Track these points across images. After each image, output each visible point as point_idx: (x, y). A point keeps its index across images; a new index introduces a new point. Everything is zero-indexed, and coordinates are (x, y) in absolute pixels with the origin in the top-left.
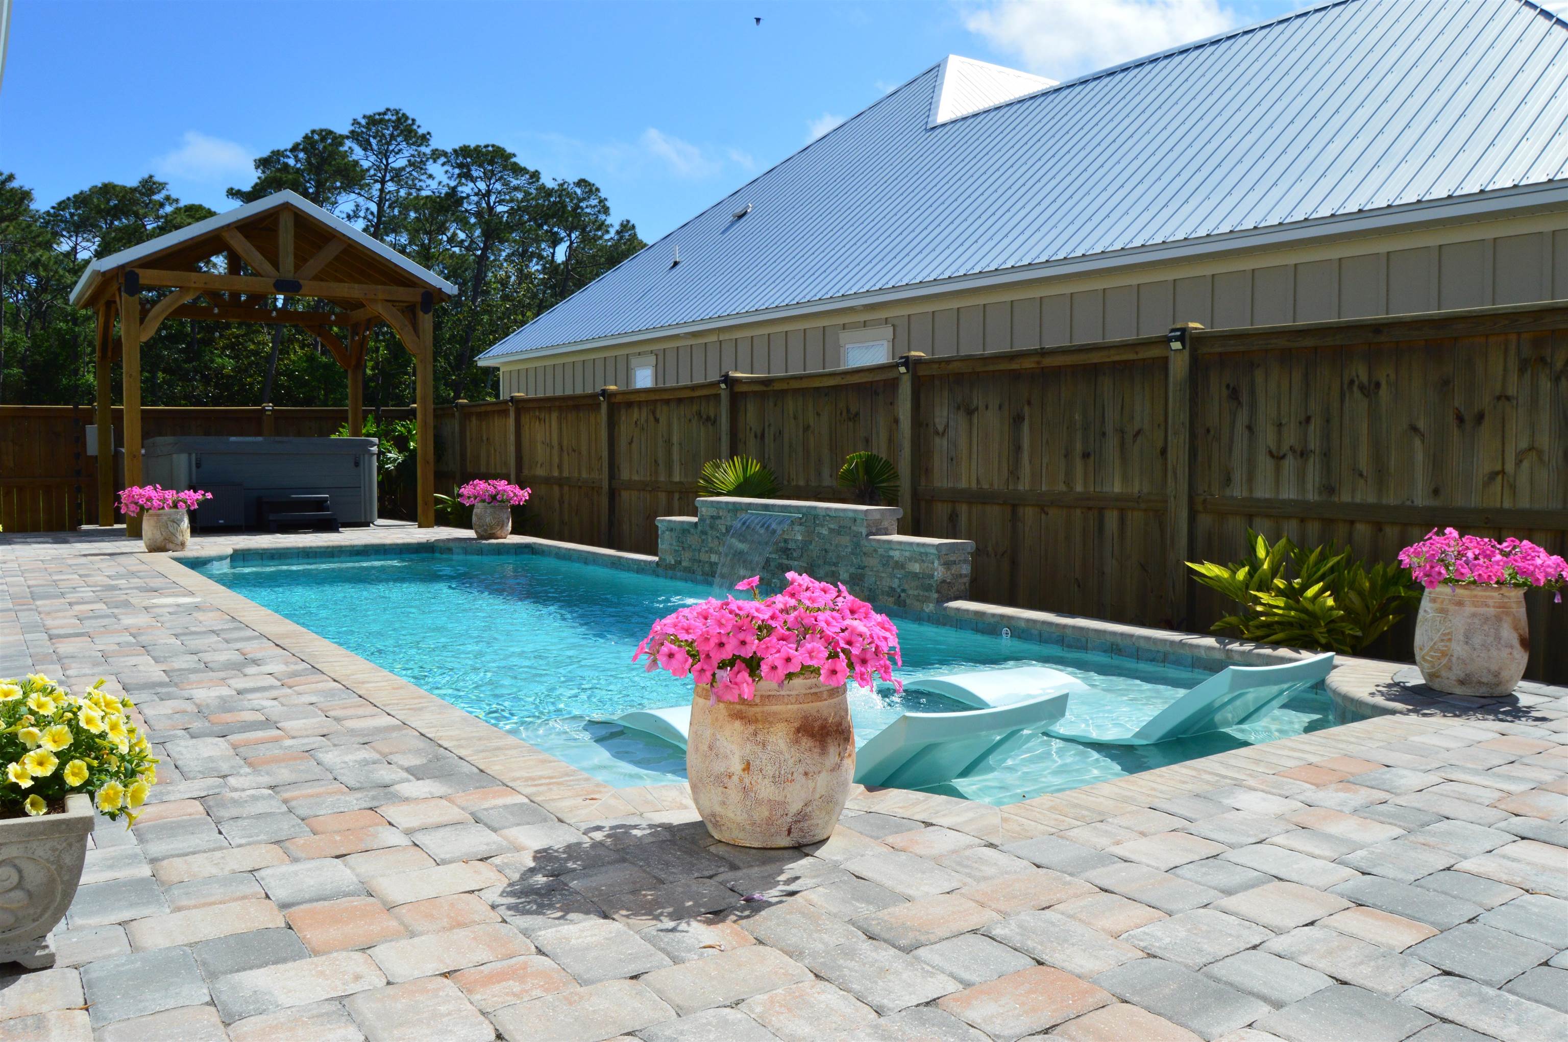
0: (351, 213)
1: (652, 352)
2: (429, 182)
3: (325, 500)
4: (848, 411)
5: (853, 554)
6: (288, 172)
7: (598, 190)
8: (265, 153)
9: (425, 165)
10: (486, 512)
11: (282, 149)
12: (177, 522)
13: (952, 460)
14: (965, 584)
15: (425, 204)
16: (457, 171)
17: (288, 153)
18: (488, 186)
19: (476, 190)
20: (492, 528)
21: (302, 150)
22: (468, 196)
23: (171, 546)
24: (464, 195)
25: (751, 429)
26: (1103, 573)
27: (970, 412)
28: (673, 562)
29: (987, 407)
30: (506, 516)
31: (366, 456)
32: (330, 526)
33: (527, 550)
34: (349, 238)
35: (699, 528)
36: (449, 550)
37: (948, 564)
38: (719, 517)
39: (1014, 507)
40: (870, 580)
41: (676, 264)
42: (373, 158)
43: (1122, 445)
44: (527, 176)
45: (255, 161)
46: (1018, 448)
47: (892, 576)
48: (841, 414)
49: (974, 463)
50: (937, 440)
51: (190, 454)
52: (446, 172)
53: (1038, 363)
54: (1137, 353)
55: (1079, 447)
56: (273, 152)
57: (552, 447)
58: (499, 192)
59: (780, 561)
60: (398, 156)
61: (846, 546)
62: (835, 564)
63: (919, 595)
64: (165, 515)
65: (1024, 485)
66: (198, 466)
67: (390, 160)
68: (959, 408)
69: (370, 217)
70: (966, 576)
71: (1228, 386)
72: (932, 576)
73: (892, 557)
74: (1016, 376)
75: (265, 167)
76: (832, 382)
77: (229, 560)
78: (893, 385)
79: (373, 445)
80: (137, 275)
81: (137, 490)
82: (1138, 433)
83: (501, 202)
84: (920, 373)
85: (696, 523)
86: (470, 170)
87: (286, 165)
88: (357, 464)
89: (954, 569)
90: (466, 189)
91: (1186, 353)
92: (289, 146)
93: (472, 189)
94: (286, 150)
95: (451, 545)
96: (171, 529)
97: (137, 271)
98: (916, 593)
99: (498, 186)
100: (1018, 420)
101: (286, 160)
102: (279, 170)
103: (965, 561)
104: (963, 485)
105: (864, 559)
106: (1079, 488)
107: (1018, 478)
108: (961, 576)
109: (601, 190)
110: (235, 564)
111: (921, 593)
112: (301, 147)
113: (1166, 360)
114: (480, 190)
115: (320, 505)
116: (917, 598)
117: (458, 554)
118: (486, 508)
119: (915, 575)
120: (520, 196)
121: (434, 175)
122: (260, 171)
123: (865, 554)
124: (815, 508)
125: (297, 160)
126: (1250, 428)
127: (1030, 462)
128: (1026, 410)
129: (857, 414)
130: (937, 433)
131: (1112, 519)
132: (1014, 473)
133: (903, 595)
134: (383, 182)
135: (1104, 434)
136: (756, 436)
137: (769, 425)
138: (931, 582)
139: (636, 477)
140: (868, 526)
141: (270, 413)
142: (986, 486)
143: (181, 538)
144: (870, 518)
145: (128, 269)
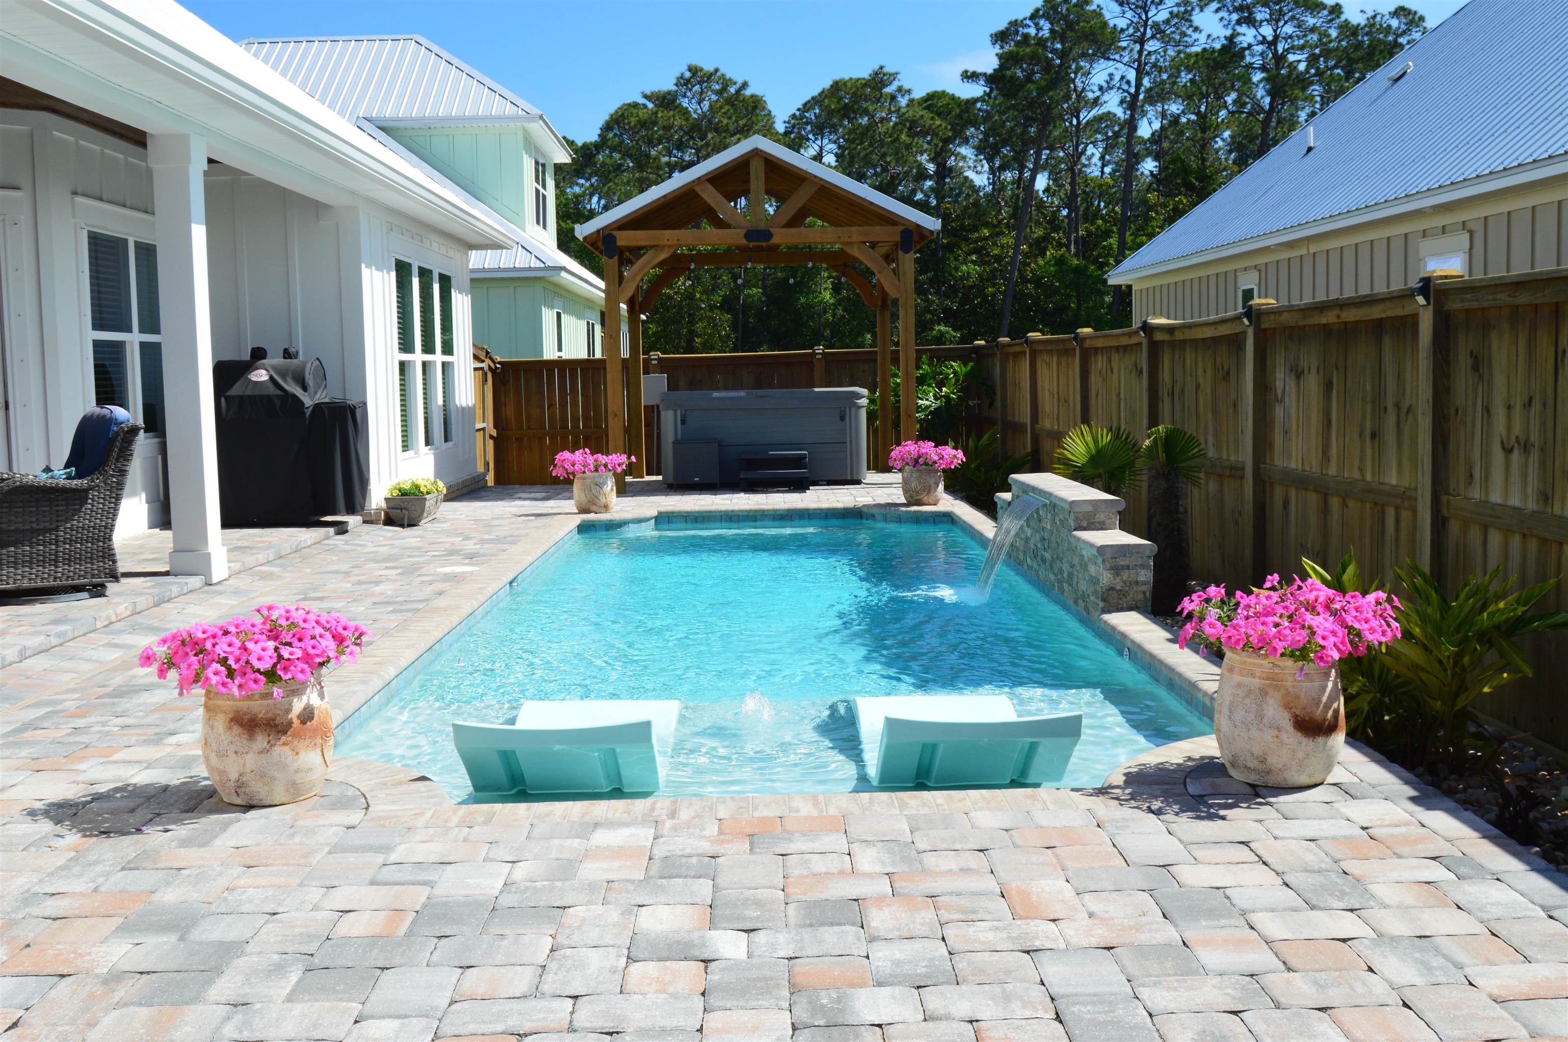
0: (1105, 85)
1: (1255, 267)
2: (1195, 36)
3: (804, 457)
4: (1222, 367)
5: (1068, 550)
6: (1029, 45)
7: (1422, 19)
8: (1002, 26)
9: (1191, 15)
10: (912, 476)
11: (1020, 18)
12: (600, 485)
13: (1286, 433)
14: (1144, 593)
15: (1196, 62)
16: (1235, 17)
17: (1028, 22)
18: (1275, 31)
19: (1260, 38)
20: (917, 493)
21: (1043, 16)
22: (1250, 46)
23: (594, 508)
24: (1245, 45)
27: (1298, 376)
29: (1309, 370)
30: (933, 480)
31: (853, 409)
32: (800, 485)
33: (946, 519)
34: (821, 179)
36: (872, 517)
37: (1116, 570)
39: (1326, 496)
40: (1075, 581)
41: (1310, 149)
42: (1129, 14)
43: (1398, 424)
44: (1326, 12)
45: (991, 35)
46: (1329, 423)
47: (1084, 578)
48: (1218, 371)
49: (1300, 438)
50: (1277, 408)
51: (675, 411)
52: (1222, 19)
55: (1368, 425)
56: (1010, 23)
57: (1053, 396)
58: (1291, 37)
59: (1042, 552)
60: (1160, 7)
62: (1062, 561)
63: (1093, 603)
64: (590, 478)
65: (1333, 470)
66: (683, 422)
67: (1150, 14)
68: (1291, 370)
69: (1125, 87)
70: (1145, 583)
71: (1472, 354)
72: (1100, 582)
73: (1082, 557)
74: (1326, 333)
75: (1002, 41)
77: (653, 521)
79: (861, 397)
80: (615, 237)
81: (566, 455)
83: (1292, 49)
85: (1010, 503)
86: (1251, 14)
87: (1026, 36)
88: (842, 418)
89: (1125, 575)
90: (1247, 36)
91: (1430, 311)
92: (1028, 14)
93: (1255, 37)
94: (1025, 19)
95: (875, 511)
96: (594, 492)
97: (614, 233)
98: (1092, 599)
99: (1289, 29)
100: (1329, 386)
101: (1025, 31)
102: (1018, 44)
103: (1143, 566)
104: (1293, 465)
105: (1072, 556)
106: (1369, 477)
107: (1329, 461)
108: (1137, 583)
109: (1427, 19)
111: (1095, 600)
112: (1041, 13)
113: (1415, 318)
114: (1264, 37)
115: (798, 462)
116: (1093, 607)
117: (880, 521)
118: (912, 472)
119: (1092, 579)
120: (1315, 37)
121: (1201, 28)
122: (997, 46)
123: (1073, 551)
124: (1052, 495)
125: (1039, 28)
126: (1486, 411)
127: (1337, 442)
128: (1335, 376)
130: (1276, 399)
131: (1390, 519)
132: (1326, 454)
133: (1088, 601)
134: (1142, 41)
135: (1386, 410)
137: (1176, 382)
138: (1098, 588)
140: (1076, 519)
141: (820, 356)
142: (1307, 468)
143: (603, 500)
144: (1077, 510)
145: (606, 233)
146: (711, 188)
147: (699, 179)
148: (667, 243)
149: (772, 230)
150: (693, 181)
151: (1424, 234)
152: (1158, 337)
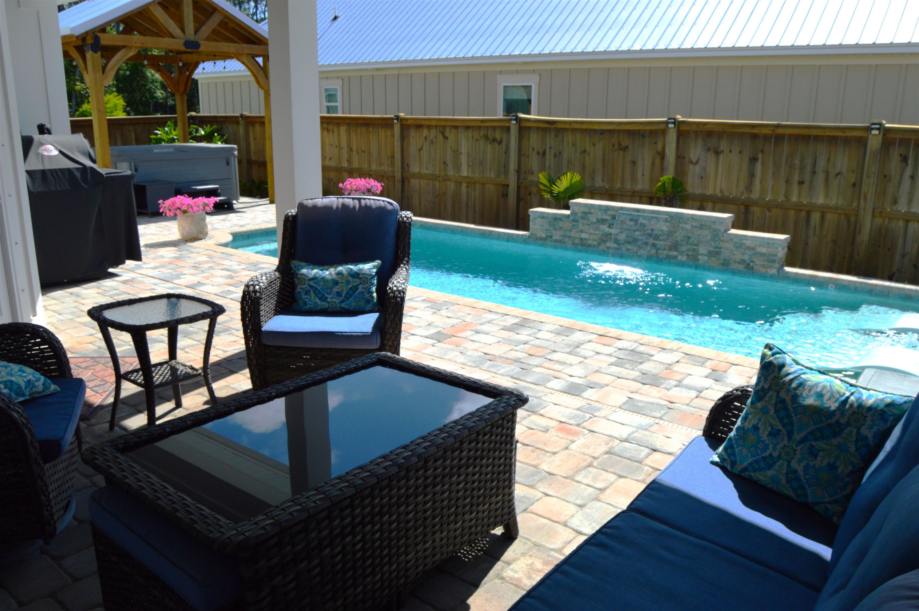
4: (620, 144)
5: (712, 240)
13: (702, 178)
25: (533, 149)
26: (807, 244)
27: (717, 153)
29: (730, 151)
35: (571, 218)
39: (747, 207)
40: (725, 254)
43: (827, 179)
46: (752, 175)
47: (743, 254)
48: (613, 146)
49: (719, 181)
50: (691, 167)
53: (773, 131)
54: (844, 132)
55: (796, 178)
57: (341, 148)
59: (647, 241)
61: (707, 236)
62: (697, 245)
64: (197, 216)
65: (755, 195)
68: (709, 150)
71: (901, 155)
72: (776, 255)
73: (744, 244)
74: (754, 137)
78: (657, 133)
80: (98, 38)
82: (838, 174)
84: (685, 129)
85: (568, 216)
88: (228, 164)
91: (880, 137)
98: (762, 263)
100: (753, 160)
104: (710, 192)
105: (721, 243)
106: (794, 199)
107: (751, 191)
111: (766, 263)
113: (867, 139)
116: (763, 266)
119: (763, 255)
123: (722, 241)
127: (761, 183)
128: (760, 156)
129: (627, 147)
130: (691, 162)
131: (816, 217)
132: (749, 188)
133: (751, 264)
135: (814, 173)
136: (538, 153)
137: (551, 148)
138: (775, 258)
140: (725, 226)
142: (726, 194)
144: (726, 221)
147: (154, 2)
148: (135, 45)
149: (200, 42)
150: (150, 3)
151: (501, 72)
152: (523, 124)
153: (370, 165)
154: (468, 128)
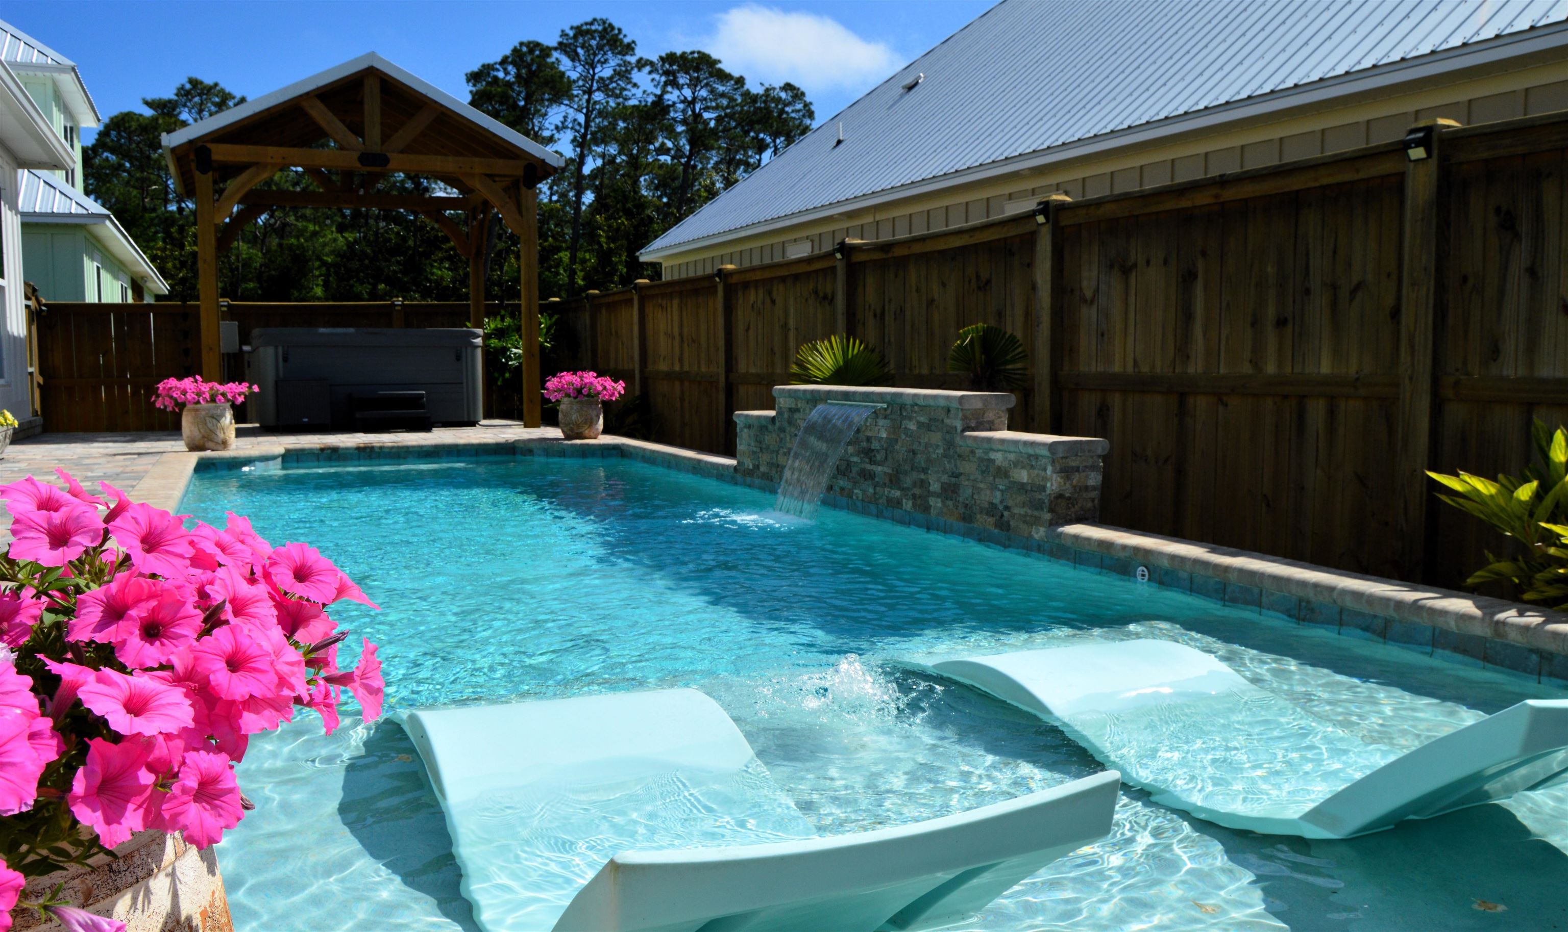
0: (560, 125)
1: (807, 238)
2: (634, 90)
3: (422, 396)
4: (978, 277)
5: (945, 456)
6: (498, 85)
7: (803, 94)
8: (476, 67)
9: (630, 73)
10: (572, 408)
11: (491, 61)
12: (217, 418)
13: (1103, 335)
14: (1093, 500)
15: (632, 113)
16: (663, 79)
17: (498, 66)
18: (693, 93)
19: (682, 98)
20: (578, 426)
21: (511, 63)
22: (674, 103)
23: (210, 444)
24: (670, 103)
25: (870, 306)
26: (1303, 488)
27: (1126, 271)
28: (751, 467)
29: (1148, 263)
30: (595, 413)
31: (469, 349)
32: (423, 424)
33: (614, 452)
34: (442, 105)
35: (777, 424)
36: (530, 452)
37: (1066, 472)
38: (797, 410)
39: (1182, 396)
40: (966, 492)
41: (839, 142)
42: (580, 69)
43: (1334, 304)
44: (732, 82)
45: (466, 75)
46: (1188, 316)
47: (994, 488)
48: (970, 282)
49: (1130, 340)
50: (1084, 310)
51: (276, 347)
52: (653, 80)
53: (1217, 196)
54: (1357, 171)
55: (1271, 311)
56: (483, 66)
57: (673, 338)
58: (705, 99)
59: (863, 466)
60: (604, 66)
61: (938, 446)
62: (925, 471)
63: (1026, 515)
64: (204, 410)
65: (1195, 367)
66: (285, 360)
67: (597, 70)
68: (1112, 266)
69: (577, 128)
70: (1094, 488)
71: (1498, 210)
72: (1043, 488)
73: (992, 461)
74: (1186, 218)
75: (476, 81)
76: (957, 242)
77: (280, 459)
78: (1029, 240)
79: (477, 336)
80: (209, 150)
81: (173, 382)
82: (1359, 286)
83: (707, 109)
84: (1063, 224)
85: (773, 418)
86: (675, 78)
87: (496, 78)
88: (458, 358)
89: (1076, 478)
90: (672, 96)
91: (1433, 163)
92: (499, 59)
93: (678, 97)
94: (496, 63)
95: (532, 446)
96: (210, 425)
97: (209, 145)
98: (1022, 511)
99: (704, 93)
100: (1188, 278)
101: (496, 73)
102: (488, 83)
103: (1093, 468)
104: (1117, 368)
105: (958, 462)
106: (1271, 368)
107: (1188, 357)
108: (1086, 488)
109: (807, 94)
110: (287, 465)
111: (1029, 512)
112: (510, 60)
113: (1401, 177)
114: (685, 98)
115: (415, 401)
116: (1025, 519)
117: (539, 455)
118: (571, 403)
119: (1022, 487)
120: (725, 102)
121: (639, 84)
122: (471, 84)
123: (960, 456)
124: (901, 394)
125: (507, 73)
126: (1532, 272)
127: (1204, 336)
128: (1200, 264)
129: (988, 282)
130: (1084, 300)
131: (1316, 411)
132: (1183, 351)
133: (1006, 514)
134: (590, 92)
135: (1308, 291)
136: (875, 316)
137: (890, 301)
138: (1043, 496)
139: (753, 370)
140: (965, 418)
141: (399, 308)
142: (1145, 369)
143: (221, 436)
144: (966, 406)
145: (200, 144)
146: (322, 107)
147: (308, 94)
148: (271, 161)
149: (389, 155)
150: (301, 96)
153: (699, 367)
154: (796, 277)
